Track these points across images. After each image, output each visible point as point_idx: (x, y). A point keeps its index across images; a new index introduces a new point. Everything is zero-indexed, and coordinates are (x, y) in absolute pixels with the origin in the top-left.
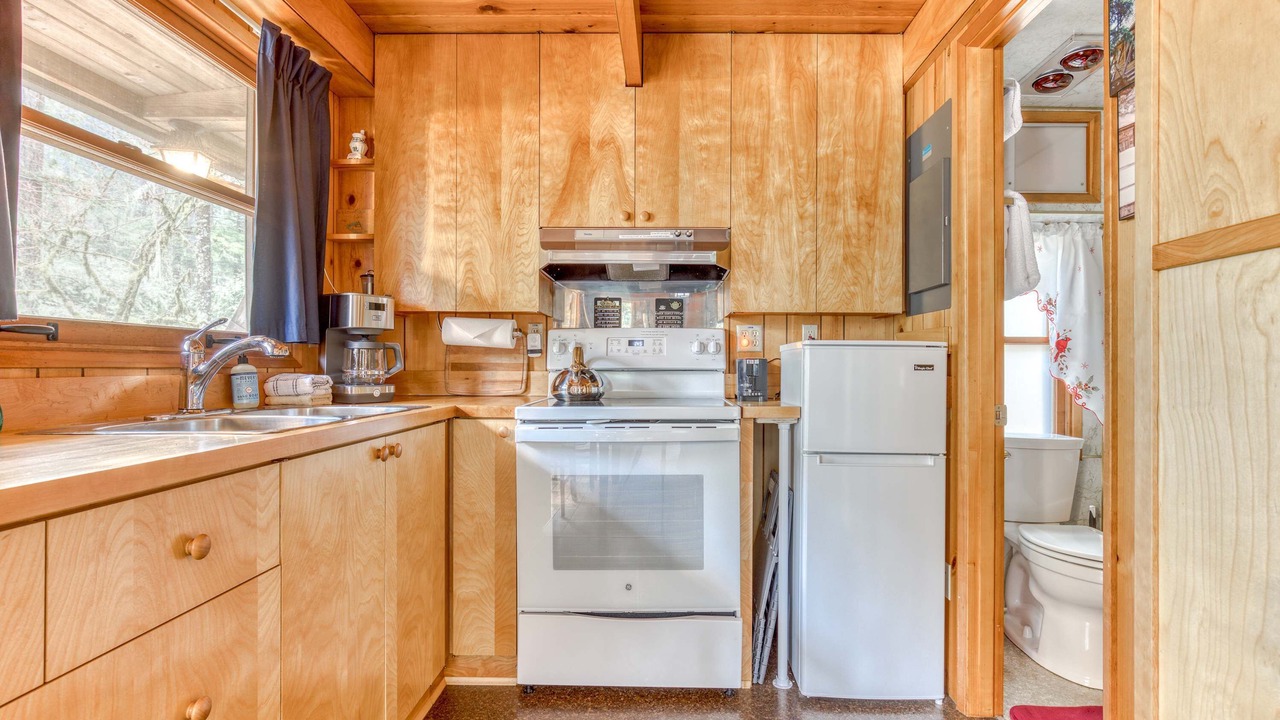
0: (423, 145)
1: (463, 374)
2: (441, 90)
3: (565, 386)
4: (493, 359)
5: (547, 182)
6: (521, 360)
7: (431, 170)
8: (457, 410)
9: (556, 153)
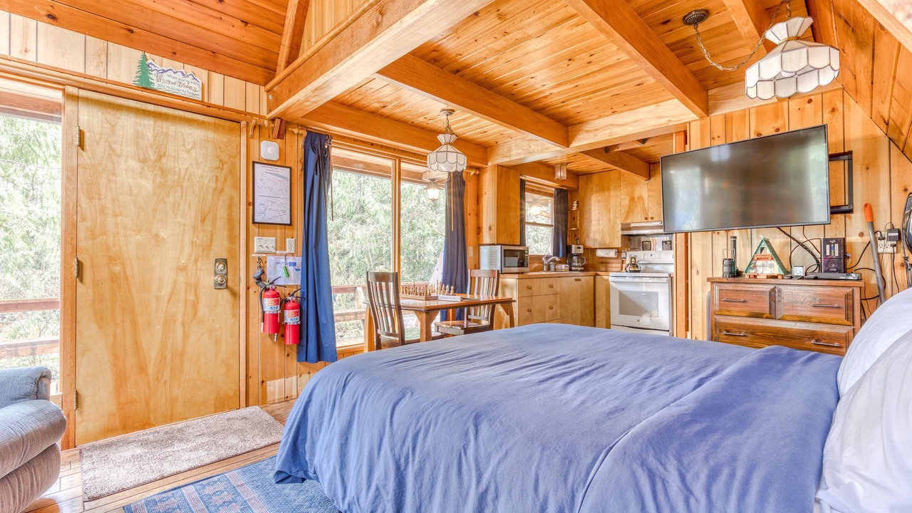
0: (591, 203)
1: (603, 264)
2: (595, 188)
3: (628, 268)
4: (612, 261)
5: (623, 211)
6: (620, 261)
7: (593, 210)
8: (597, 273)
9: (626, 202)
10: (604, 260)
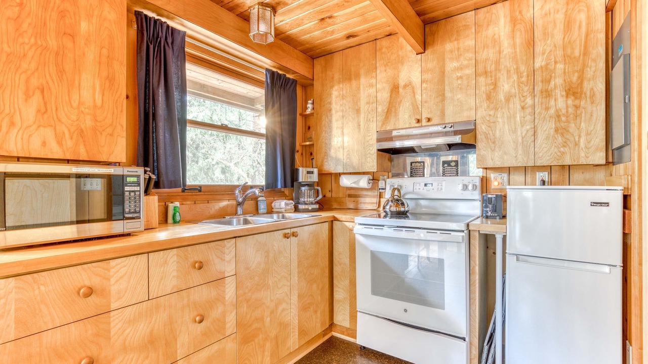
0: (331, 101)
1: (353, 199)
2: (337, 77)
3: (388, 207)
4: (365, 193)
5: (380, 110)
6: (376, 193)
7: (333, 112)
8: (334, 217)
9: (384, 95)
10: (352, 192)
